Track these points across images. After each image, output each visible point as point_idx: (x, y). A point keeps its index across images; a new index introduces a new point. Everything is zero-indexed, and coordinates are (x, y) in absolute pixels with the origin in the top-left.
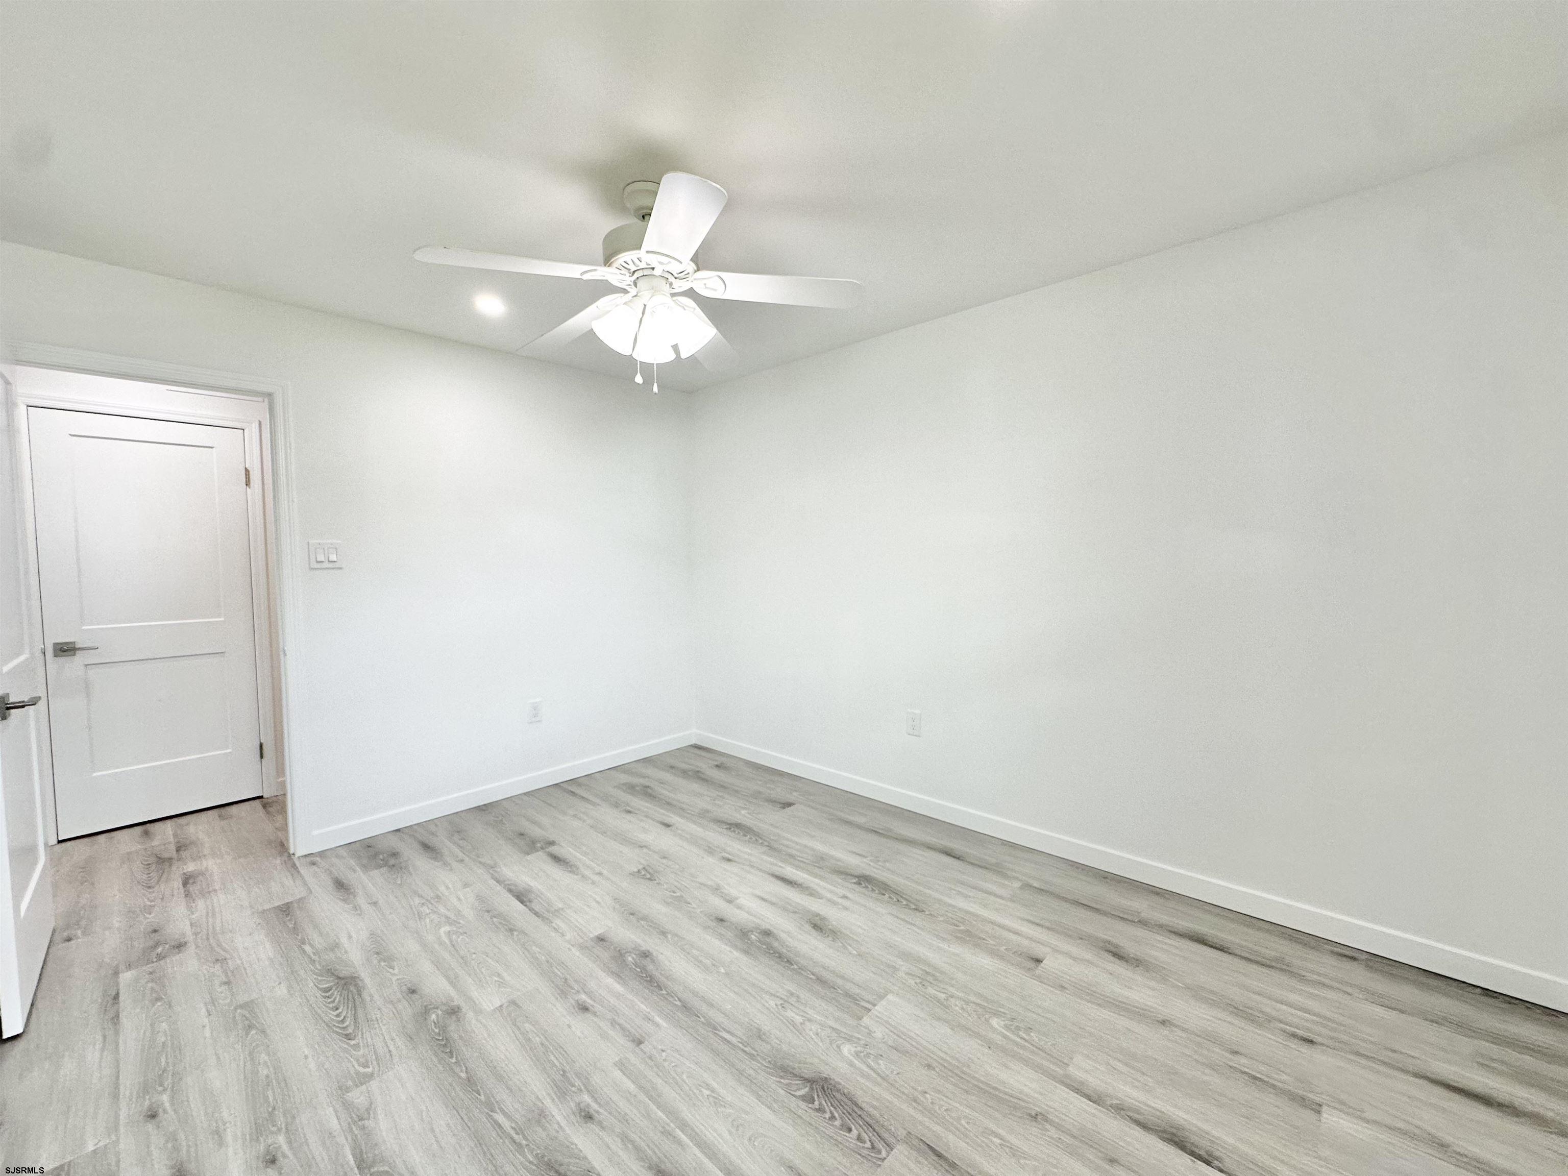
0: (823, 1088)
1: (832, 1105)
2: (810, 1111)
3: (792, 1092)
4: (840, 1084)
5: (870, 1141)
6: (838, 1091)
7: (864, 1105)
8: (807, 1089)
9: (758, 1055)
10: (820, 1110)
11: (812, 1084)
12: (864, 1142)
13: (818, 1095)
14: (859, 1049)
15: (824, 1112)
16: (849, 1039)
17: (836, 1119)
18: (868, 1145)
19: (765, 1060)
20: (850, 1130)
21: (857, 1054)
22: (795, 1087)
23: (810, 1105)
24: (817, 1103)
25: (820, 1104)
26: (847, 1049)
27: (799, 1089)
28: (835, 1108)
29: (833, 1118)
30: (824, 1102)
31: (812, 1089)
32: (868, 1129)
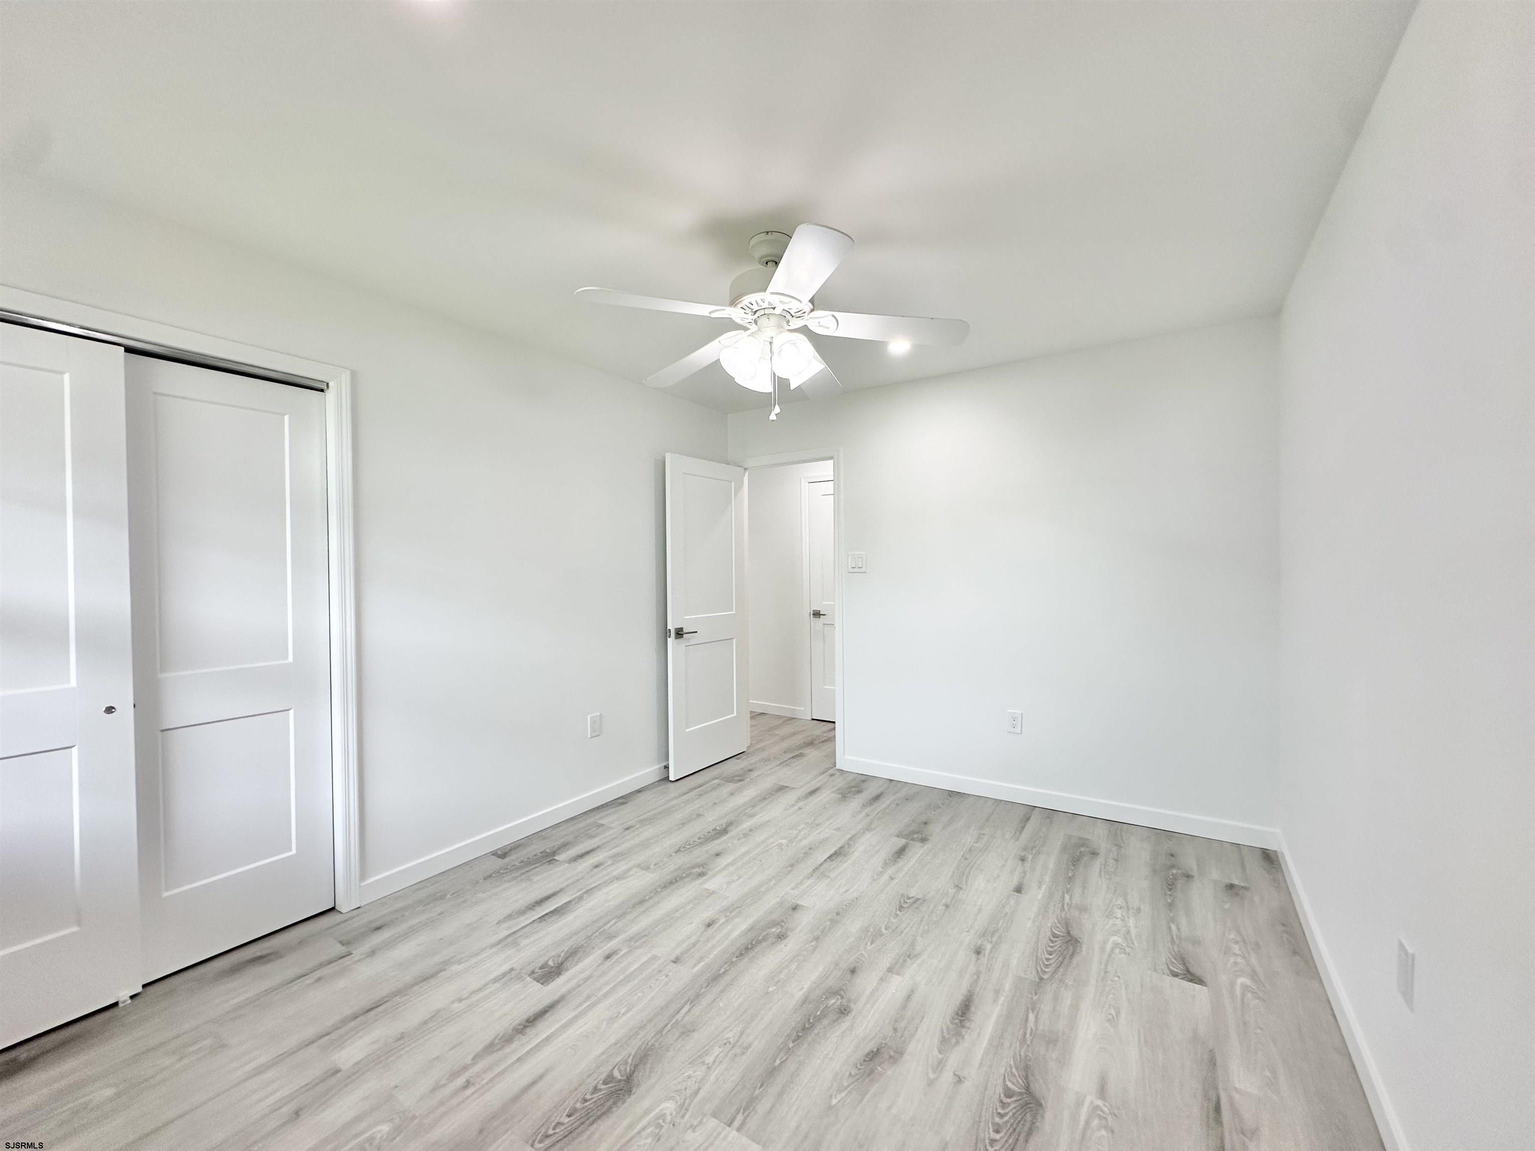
0: (621, 1090)
1: (599, 1099)
2: (595, 1082)
3: (617, 1067)
4: (623, 1103)
5: (554, 1133)
6: (615, 1103)
7: (595, 1126)
8: (619, 1077)
9: (662, 1036)
10: (596, 1090)
11: (625, 1080)
12: (554, 1129)
13: (611, 1087)
14: (669, 1118)
15: (593, 1093)
16: (683, 1108)
17: (583, 1103)
18: (551, 1132)
19: (655, 1042)
20: (569, 1116)
21: (662, 1116)
22: (622, 1068)
23: (601, 1082)
24: (603, 1087)
25: (600, 1090)
26: (669, 1107)
27: (620, 1071)
28: (596, 1101)
29: (585, 1101)
30: (603, 1092)
31: (620, 1081)
32: (568, 1131)
